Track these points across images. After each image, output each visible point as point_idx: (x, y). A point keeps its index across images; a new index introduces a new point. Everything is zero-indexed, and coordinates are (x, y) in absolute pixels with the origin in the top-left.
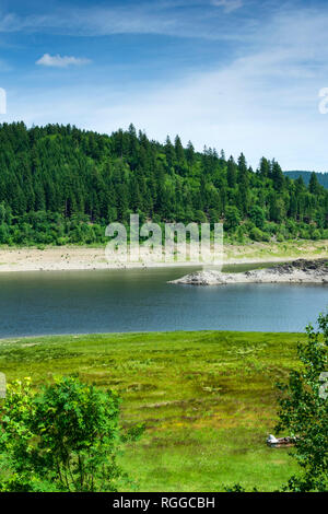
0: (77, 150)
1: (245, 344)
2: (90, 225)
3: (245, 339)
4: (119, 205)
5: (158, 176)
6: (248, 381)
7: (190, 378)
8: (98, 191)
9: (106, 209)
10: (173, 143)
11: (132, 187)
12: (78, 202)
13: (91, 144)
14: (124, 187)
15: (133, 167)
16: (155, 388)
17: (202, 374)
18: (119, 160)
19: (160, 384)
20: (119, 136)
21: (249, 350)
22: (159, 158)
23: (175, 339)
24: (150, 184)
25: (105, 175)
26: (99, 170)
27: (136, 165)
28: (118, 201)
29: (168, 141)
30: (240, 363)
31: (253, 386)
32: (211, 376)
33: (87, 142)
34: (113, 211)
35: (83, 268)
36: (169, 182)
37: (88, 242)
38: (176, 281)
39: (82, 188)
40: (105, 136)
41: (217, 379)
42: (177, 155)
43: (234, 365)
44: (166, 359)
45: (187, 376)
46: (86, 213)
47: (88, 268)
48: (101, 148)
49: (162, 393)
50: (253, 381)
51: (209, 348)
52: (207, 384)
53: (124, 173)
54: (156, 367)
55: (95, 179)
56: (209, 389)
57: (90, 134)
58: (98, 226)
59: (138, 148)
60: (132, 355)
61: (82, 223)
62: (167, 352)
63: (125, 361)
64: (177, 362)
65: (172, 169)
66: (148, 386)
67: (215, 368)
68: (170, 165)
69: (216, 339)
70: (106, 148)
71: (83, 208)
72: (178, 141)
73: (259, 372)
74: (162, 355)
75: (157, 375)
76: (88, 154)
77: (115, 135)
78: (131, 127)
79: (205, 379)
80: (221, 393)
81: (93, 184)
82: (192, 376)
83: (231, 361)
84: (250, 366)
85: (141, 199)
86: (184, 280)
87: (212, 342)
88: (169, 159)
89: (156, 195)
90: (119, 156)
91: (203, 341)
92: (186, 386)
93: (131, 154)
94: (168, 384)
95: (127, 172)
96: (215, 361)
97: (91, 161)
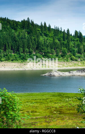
0: (8, 27)
1: (68, 97)
2: (13, 54)
3: (68, 95)
4: (23, 47)
5: (38, 37)
6: (69, 110)
7: (48, 109)
8: (16, 42)
9: (19, 48)
10: (43, 25)
11: (28, 41)
12: (8, 46)
13: (13, 24)
14: (25, 40)
15: (29, 33)
16: (36, 112)
17: (53, 107)
18: (24, 31)
19: (37, 110)
20: (24, 22)
21: (70, 99)
22: (38, 30)
23: (43, 95)
24: (35, 40)
25: (18, 36)
26: (16, 34)
27: (30, 32)
28: (23, 45)
29: (42, 24)
30: (66, 103)
31: (71, 111)
32: (56, 108)
33: (12, 24)
34: (21, 49)
35: (10, 70)
36: (42, 39)
37: (12, 60)
38: (44, 75)
39: (10, 41)
40: (19, 22)
41: (58, 109)
42: (45, 29)
43: (64, 104)
44: (40, 102)
45: (47, 108)
46: (11, 50)
47: (12, 70)
48: (17, 26)
49: (38, 114)
50: (71, 110)
51: (56, 98)
52: (55, 111)
53: (25, 35)
54: (36, 105)
55: (15, 37)
56: (55, 112)
57: (13, 21)
58: (16, 55)
59: (31, 26)
60: (27, 101)
61: (10, 53)
62: (40, 99)
63: (25, 103)
64: (44, 103)
65: (43, 34)
66: (33, 111)
67: (57, 105)
68: (42, 33)
69: (58, 95)
70: (19, 26)
71: (10, 48)
72: (45, 24)
73: (74, 107)
74: (38, 101)
75: (36, 108)
76: (12, 28)
77: (22, 21)
78: (28, 18)
79: (54, 109)
80: (60, 114)
81: (14, 39)
82: (49, 108)
83: (64, 103)
84: (70, 104)
85: (31, 45)
86: (47, 74)
87: (56, 96)
88: (42, 30)
89: (37, 44)
90: (24, 29)
91: (53, 96)
92: (47, 111)
93: (28, 29)
94: (41, 111)
95: (26, 35)
96: (58, 103)
97: (13, 31)
